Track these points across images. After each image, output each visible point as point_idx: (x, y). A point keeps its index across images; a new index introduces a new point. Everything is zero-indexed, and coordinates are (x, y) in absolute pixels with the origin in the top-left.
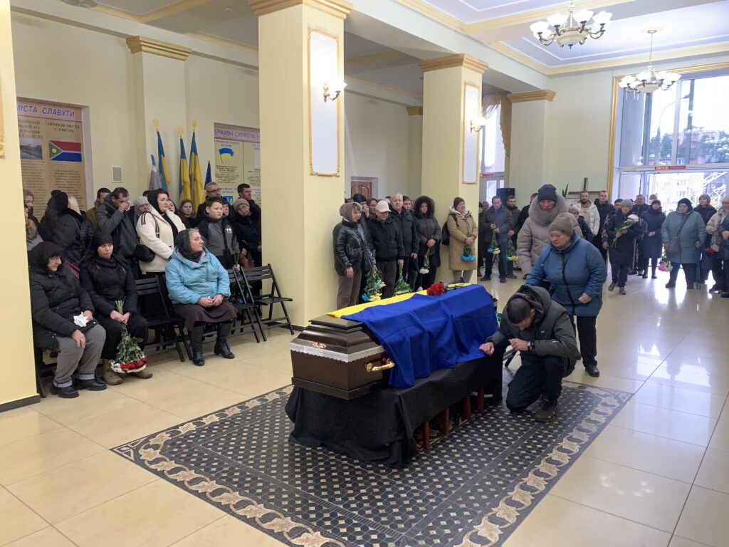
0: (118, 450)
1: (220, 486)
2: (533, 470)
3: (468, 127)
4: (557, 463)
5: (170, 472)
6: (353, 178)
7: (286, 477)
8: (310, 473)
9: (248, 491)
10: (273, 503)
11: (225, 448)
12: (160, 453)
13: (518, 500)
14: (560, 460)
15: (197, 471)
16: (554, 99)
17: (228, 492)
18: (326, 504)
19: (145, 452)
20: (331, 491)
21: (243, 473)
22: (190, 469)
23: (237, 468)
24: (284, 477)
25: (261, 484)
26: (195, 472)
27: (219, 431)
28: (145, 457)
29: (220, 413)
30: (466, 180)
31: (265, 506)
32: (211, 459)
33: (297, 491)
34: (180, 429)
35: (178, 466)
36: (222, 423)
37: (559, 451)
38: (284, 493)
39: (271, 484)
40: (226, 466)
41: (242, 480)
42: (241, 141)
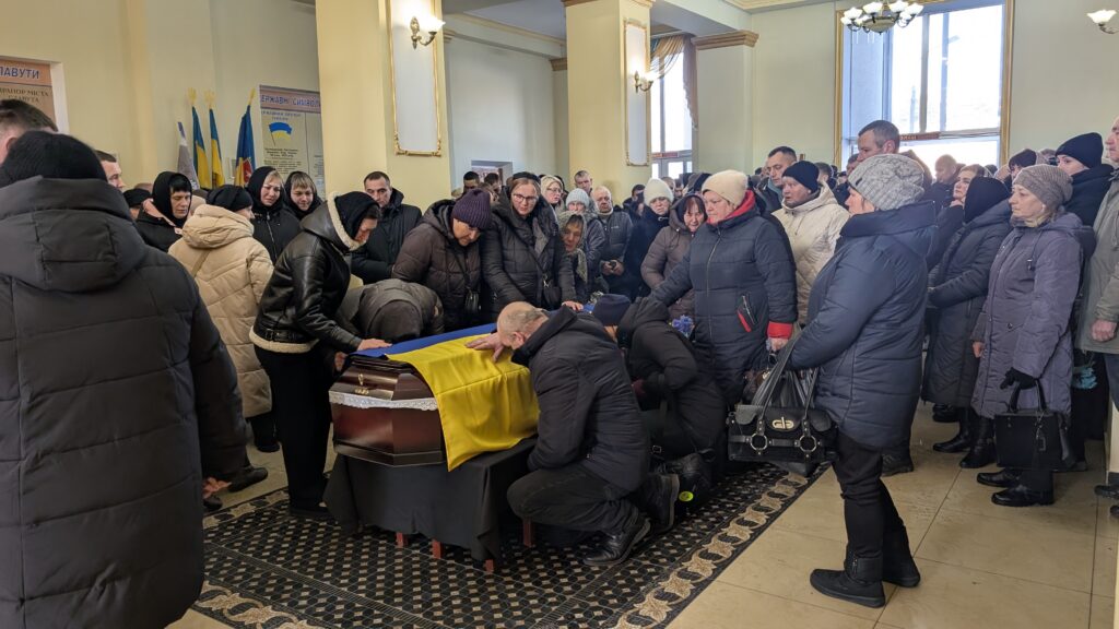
1: (245, 600)
2: (699, 551)
3: (632, 83)
6: (474, 163)
7: (346, 581)
8: (380, 574)
9: (285, 604)
10: (321, 618)
11: (260, 548)
13: (673, 591)
14: (738, 536)
15: (215, 582)
16: (756, 44)
17: (257, 607)
18: (399, 614)
20: (407, 595)
21: (281, 581)
23: (273, 574)
24: (342, 581)
25: (307, 594)
26: (211, 583)
27: (252, 524)
30: (631, 161)
31: (308, 623)
32: (237, 564)
33: (360, 600)
36: (259, 514)
37: (739, 524)
38: (340, 603)
39: (322, 592)
40: (257, 572)
41: (280, 589)
42: (303, 111)
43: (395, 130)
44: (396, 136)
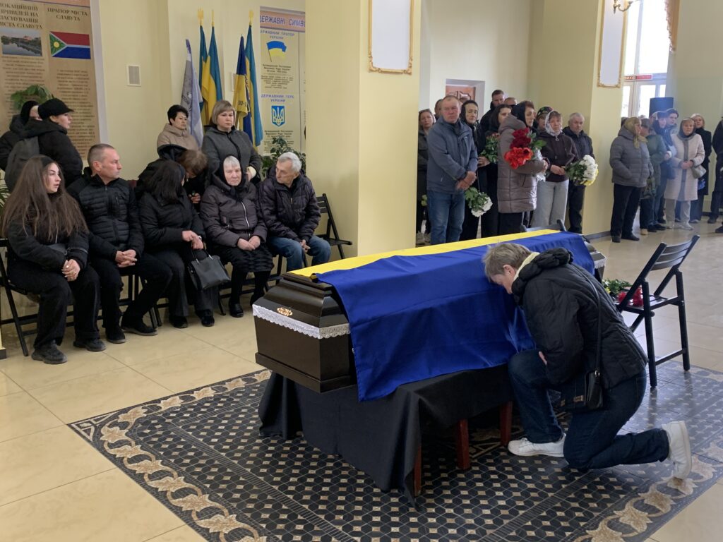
0: (76, 427)
1: (187, 485)
3: (609, 5)
5: (130, 461)
6: (449, 81)
7: (278, 479)
8: (311, 476)
9: (221, 495)
10: (249, 515)
11: (211, 434)
12: (126, 434)
15: (164, 463)
17: (196, 493)
18: (321, 523)
19: (108, 431)
20: (332, 503)
21: (222, 470)
22: (157, 459)
23: (216, 462)
24: (275, 479)
25: (240, 487)
26: (162, 463)
27: (210, 409)
28: (108, 437)
29: (219, 386)
31: (237, 518)
32: (187, 447)
33: (286, 501)
34: (162, 404)
35: (143, 452)
36: (217, 399)
38: (269, 502)
39: (255, 488)
40: (204, 458)
41: (219, 478)
42: (296, 31)
43: (370, 47)
44: (370, 54)
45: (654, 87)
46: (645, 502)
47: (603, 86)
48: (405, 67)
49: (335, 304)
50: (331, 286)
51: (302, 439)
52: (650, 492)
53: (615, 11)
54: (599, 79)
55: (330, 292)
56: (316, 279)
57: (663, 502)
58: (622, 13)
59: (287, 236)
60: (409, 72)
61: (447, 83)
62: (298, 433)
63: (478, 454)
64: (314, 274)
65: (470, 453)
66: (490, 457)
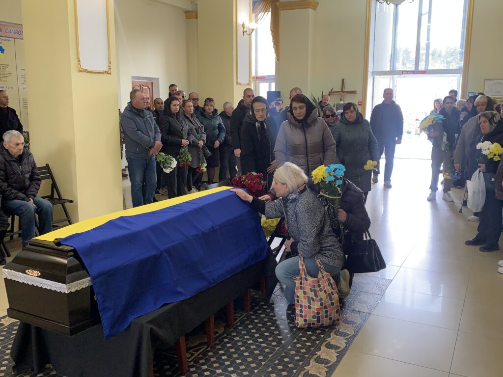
3: (240, 30)
4: (325, 362)
6: (133, 78)
16: (317, 8)
30: (239, 81)
37: (327, 348)
42: (12, 38)
43: (78, 54)
44: (78, 58)
45: (268, 84)
46: (310, 373)
47: (240, 84)
48: (106, 69)
49: (77, 262)
50: (72, 248)
51: (52, 370)
52: (311, 365)
53: (244, 35)
54: (237, 80)
55: (72, 253)
56: (58, 242)
57: (321, 370)
58: (248, 36)
59: (16, 198)
60: (109, 72)
61: (132, 79)
62: (48, 366)
63: (193, 358)
64: (56, 239)
65: (187, 358)
66: (201, 358)
